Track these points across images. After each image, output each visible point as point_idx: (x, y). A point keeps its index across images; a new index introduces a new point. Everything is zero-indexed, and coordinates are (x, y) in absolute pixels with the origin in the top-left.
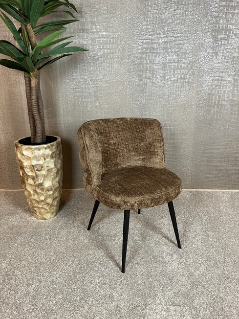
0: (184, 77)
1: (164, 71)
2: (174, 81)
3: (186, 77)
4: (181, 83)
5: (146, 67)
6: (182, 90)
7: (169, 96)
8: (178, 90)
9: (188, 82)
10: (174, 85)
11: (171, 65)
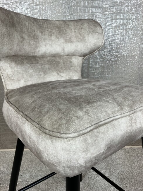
1: (105, 14)
4: (123, 30)
5: (84, 10)
6: (124, 38)
7: (110, 45)
8: (121, 38)
9: (132, 29)
11: (113, 9)
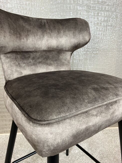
0: (107, 20)
2: (98, 23)
3: (110, 20)
10: (97, 28)
